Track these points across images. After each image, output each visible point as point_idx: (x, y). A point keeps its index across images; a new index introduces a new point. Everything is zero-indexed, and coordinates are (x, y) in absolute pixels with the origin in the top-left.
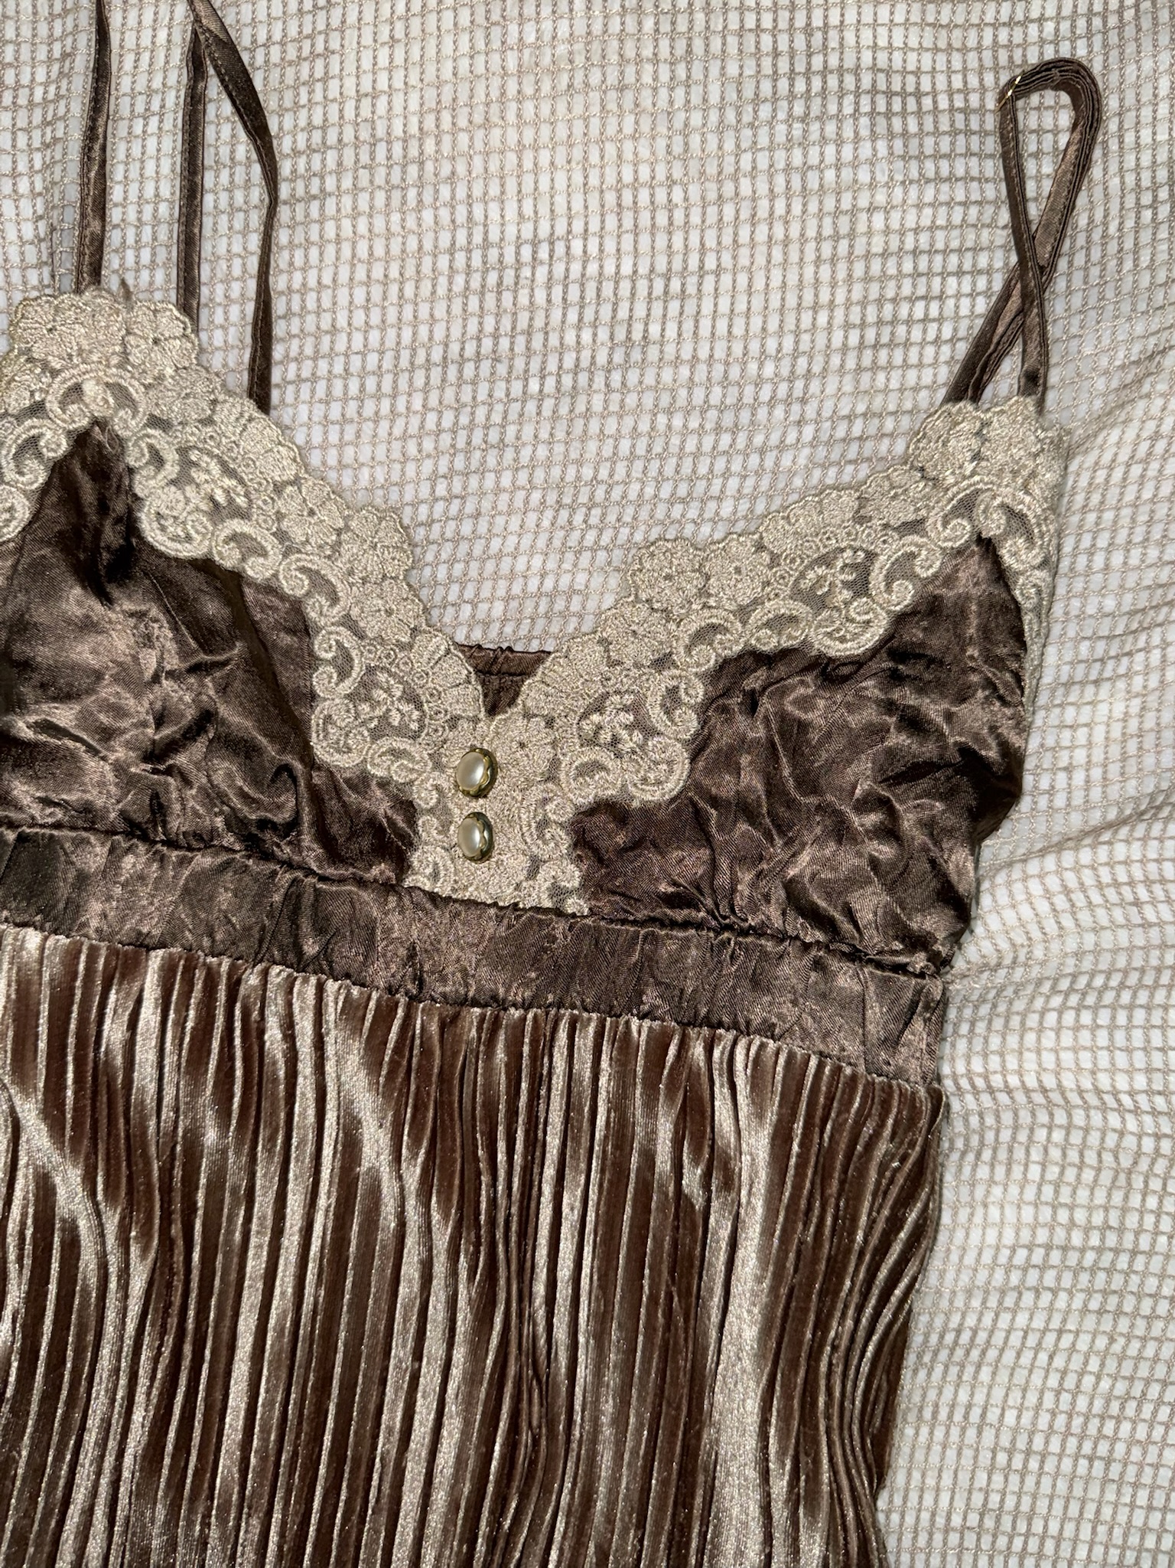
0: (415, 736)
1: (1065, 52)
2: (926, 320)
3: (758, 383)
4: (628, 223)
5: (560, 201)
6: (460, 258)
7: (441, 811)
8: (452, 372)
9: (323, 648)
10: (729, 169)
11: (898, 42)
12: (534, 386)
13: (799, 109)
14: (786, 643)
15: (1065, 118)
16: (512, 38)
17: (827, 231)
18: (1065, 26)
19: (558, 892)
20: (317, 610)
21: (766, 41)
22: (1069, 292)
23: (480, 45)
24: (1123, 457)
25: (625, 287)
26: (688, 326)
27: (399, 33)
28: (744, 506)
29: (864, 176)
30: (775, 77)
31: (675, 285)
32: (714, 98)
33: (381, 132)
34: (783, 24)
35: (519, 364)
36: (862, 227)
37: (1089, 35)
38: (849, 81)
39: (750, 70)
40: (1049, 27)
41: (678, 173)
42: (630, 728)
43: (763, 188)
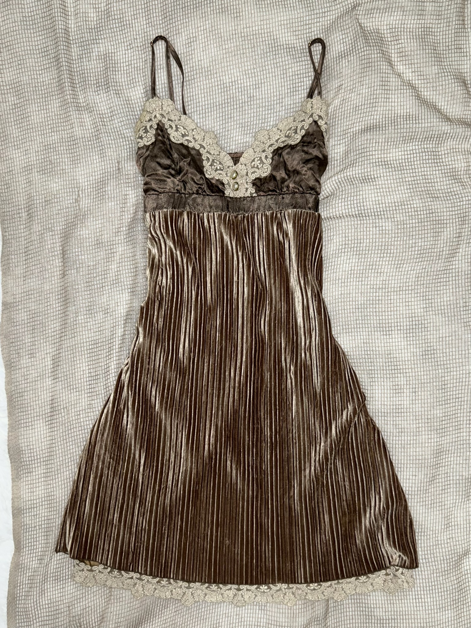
0: (222, 170)
1: (319, 37)
2: (301, 86)
3: (274, 101)
4: (248, 76)
5: (235, 74)
6: (219, 87)
7: (228, 184)
8: (221, 106)
9: (204, 158)
10: (264, 65)
11: (289, 39)
12: (235, 107)
13: (274, 53)
14: (285, 145)
15: (321, 47)
16: (224, 48)
17: (282, 73)
18: (318, 32)
19: (251, 194)
20: (202, 151)
21: (267, 42)
22: (324, 77)
23: (218, 49)
24: (339, 104)
25: (249, 87)
26: (260, 93)
27: (204, 49)
28: (274, 123)
29: (287, 63)
30: (269, 48)
31: (257, 86)
32: (259, 53)
33: (203, 66)
34: (269, 39)
35: (232, 103)
36: (288, 72)
37: (323, 33)
38: (282, 47)
39: (265, 48)
40: (316, 32)
41: (255, 67)
42: (260, 164)
43: (270, 67)
